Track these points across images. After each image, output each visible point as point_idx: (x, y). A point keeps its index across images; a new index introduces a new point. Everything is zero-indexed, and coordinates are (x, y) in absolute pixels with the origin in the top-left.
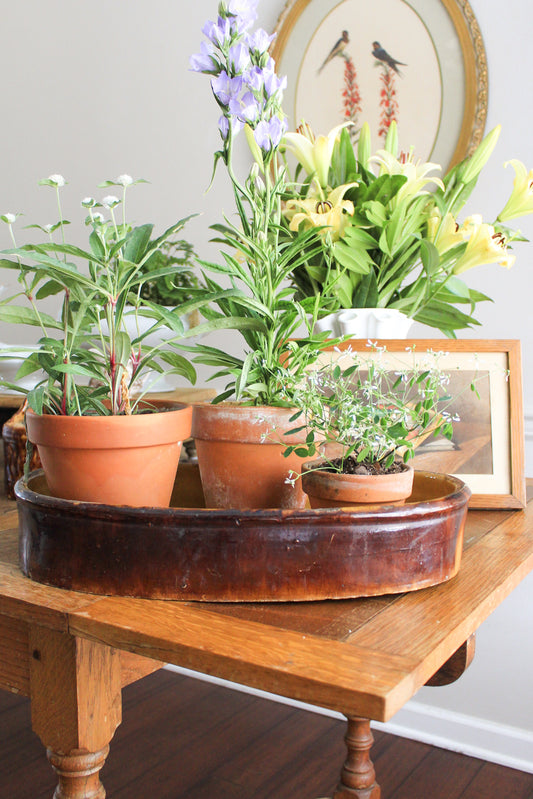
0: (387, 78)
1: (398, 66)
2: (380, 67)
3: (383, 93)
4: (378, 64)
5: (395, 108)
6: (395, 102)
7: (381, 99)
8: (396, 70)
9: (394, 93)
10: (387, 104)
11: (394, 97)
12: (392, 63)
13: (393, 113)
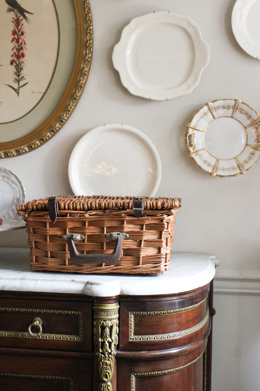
0: (17, 22)
1: (26, 14)
2: (12, 13)
3: (14, 33)
4: (9, 10)
5: (23, 45)
6: (23, 40)
7: (13, 37)
8: (25, 17)
9: (22, 34)
10: (17, 41)
11: (22, 37)
12: (22, 11)
13: (22, 49)
